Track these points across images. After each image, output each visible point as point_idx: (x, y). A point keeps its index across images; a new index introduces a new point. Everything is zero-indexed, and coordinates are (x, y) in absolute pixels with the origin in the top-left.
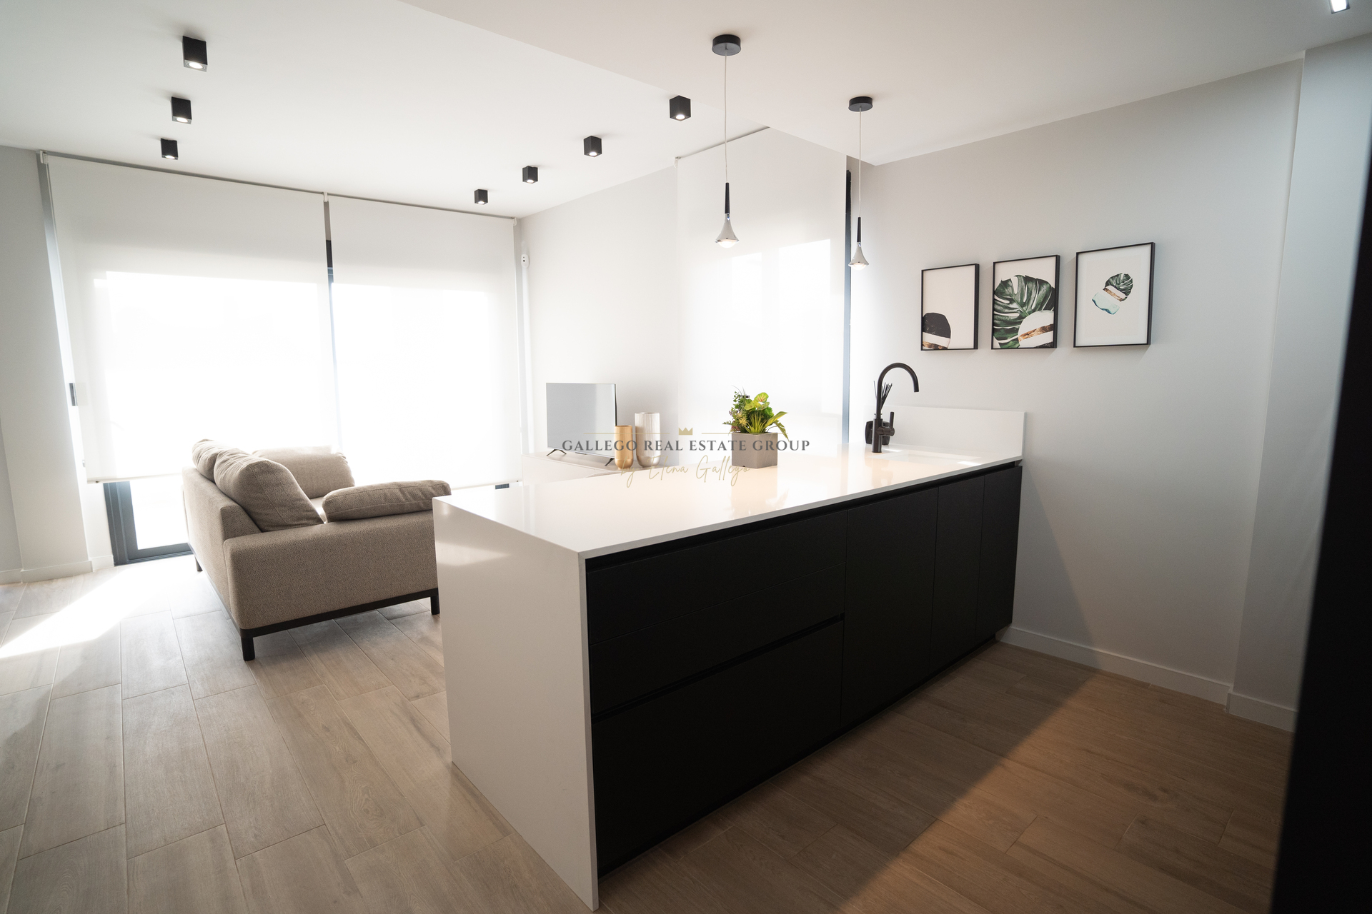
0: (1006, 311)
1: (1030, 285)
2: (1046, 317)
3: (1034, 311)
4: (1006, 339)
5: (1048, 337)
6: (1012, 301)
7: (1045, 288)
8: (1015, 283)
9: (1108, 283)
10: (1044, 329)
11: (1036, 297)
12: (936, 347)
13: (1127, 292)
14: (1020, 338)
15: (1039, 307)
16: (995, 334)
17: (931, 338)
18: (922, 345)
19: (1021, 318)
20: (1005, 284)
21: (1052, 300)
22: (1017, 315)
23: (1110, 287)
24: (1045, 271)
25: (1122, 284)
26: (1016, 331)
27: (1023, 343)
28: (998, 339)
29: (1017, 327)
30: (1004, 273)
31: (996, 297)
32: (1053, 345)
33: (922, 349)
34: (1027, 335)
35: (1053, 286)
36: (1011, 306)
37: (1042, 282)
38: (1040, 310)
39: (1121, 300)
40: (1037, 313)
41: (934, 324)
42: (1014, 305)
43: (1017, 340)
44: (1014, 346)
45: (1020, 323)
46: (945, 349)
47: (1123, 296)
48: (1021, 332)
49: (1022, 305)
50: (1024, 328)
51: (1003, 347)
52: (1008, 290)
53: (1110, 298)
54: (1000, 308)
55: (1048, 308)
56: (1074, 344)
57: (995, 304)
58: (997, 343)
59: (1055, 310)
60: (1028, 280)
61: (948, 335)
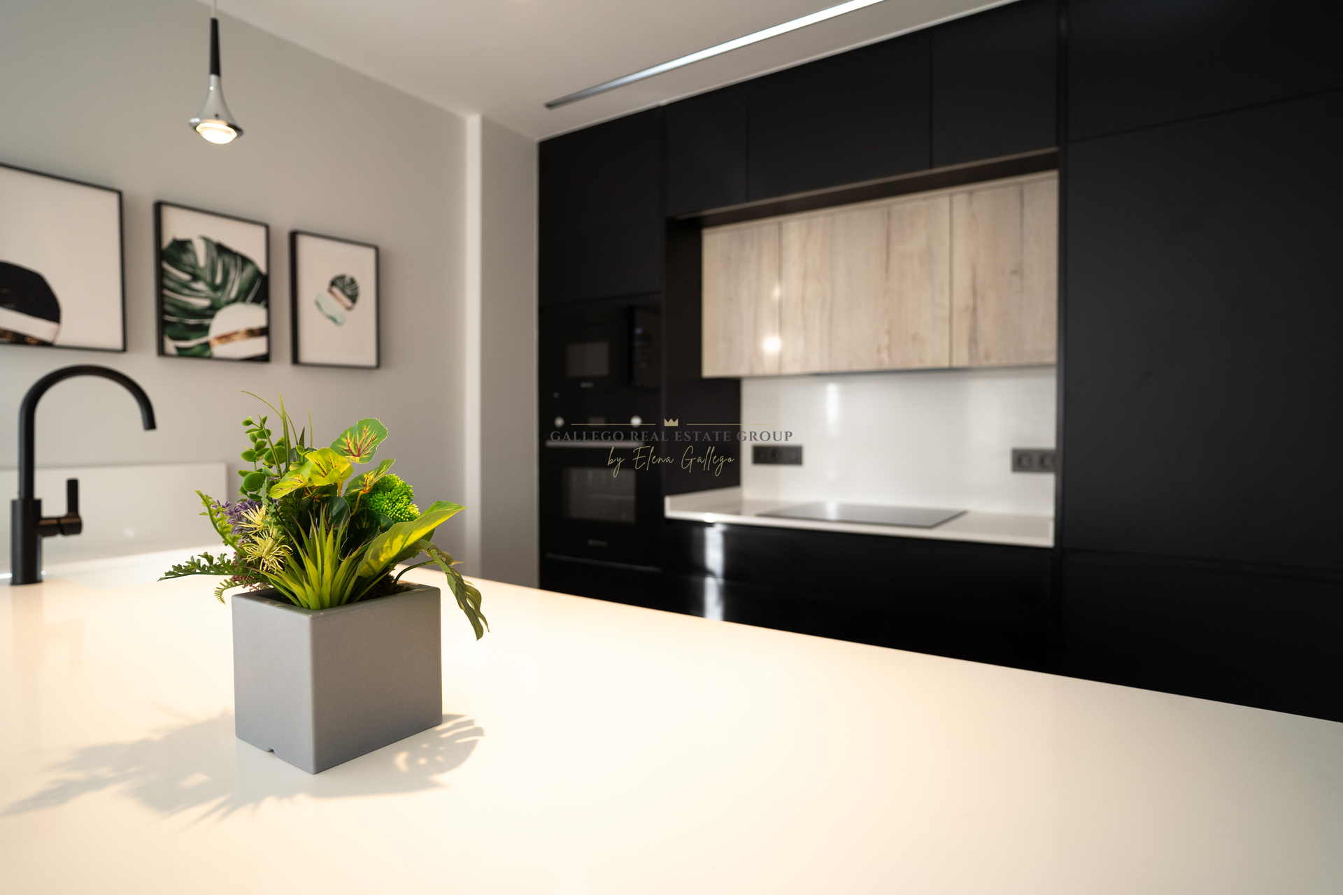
0: (187, 292)
1: (227, 259)
2: (254, 316)
3: (235, 301)
4: (186, 339)
5: (258, 346)
6: (196, 278)
7: (249, 271)
8: (200, 250)
9: (333, 283)
10: (252, 333)
11: (237, 280)
13: (353, 298)
14: (214, 342)
15: (242, 297)
16: (168, 330)
19: (212, 310)
20: (182, 246)
21: (259, 290)
22: (206, 303)
23: (335, 290)
24: (249, 243)
25: (345, 286)
26: (204, 329)
27: (219, 350)
28: (174, 338)
29: (206, 322)
30: (178, 226)
31: (166, 266)
32: (265, 359)
34: (225, 338)
35: (265, 271)
36: (194, 285)
37: (245, 261)
38: (244, 300)
39: (349, 309)
40: (239, 306)
41: (9, 286)
42: (200, 286)
43: (206, 343)
44: (203, 353)
45: (212, 316)
46: (48, 343)
47: (348, 303)
48: (214, 332)
49: (215, 288)
50: (220, 325)
51: (183, 353)
52: (187, 258)
53: (335, 303)
54: (171, 284)
55: (256, 301)
56: (295, 359)
57: (161, 274)
58: (171, 346)
59: (267, 306)
60: (221, 249)
61: (52, 317)
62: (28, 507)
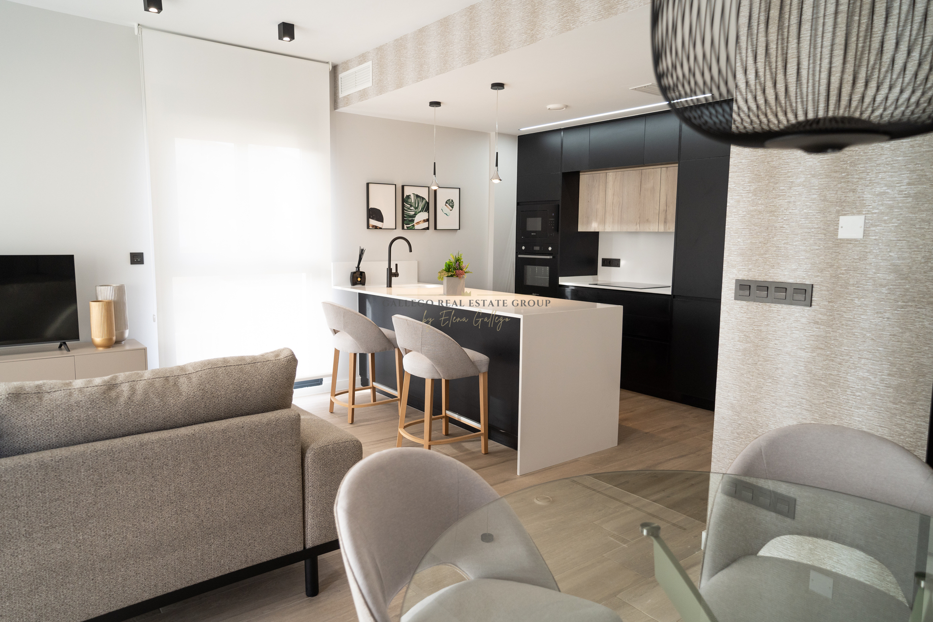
0: (409, 210)
1: (419, 199)
2: (425, 216)
3: (420, 212)
4: (409, 224)
5: (426, 225)
6: (411, 206)
7: (424, 201)
8: (412, 197)
9: (446, 203)
10: (424, 221)
11: (421, 205)
12: (376, 227)
13: (452, 207)
14: (415, 225)
15: (422, 210)
16: (405, 222)
17: (373, 222)
19: (415, 214)
20: (408, 197)
21: (426, 208)
22: (414, 213)
23: (447, 204)
24: (423, 193)
25: (450, 203)
26: (413, 221)
27: (416, 227)
28: (406, 224)
29: (414, 219)
30: (408, 191)
31: (404, 203)
32: (428, 228)
34: (418, 223)
35: (428, 201)
36: (411, 208)
37: (423, 199)
39: (451, 210)
40: (421, 213)
41: (374, 214)
42: (412, 208)
43: (414, 225)
44: (413, 228)
45: (415, 217)
46: (381, 228)
47: (451, 209)
48: (415, 222)
49: (416, 208)
50: (417, 219)
51: (408, 228)
52: (409, 200)
53: (447, 209)
54: (405, 209)
55: (426, 211)
56: (435, 228)
57: (403, 206)
58: (405, 226)
59: (428, 212)
60: (417, 196)
61: (382, 221)
62: (390, 269)
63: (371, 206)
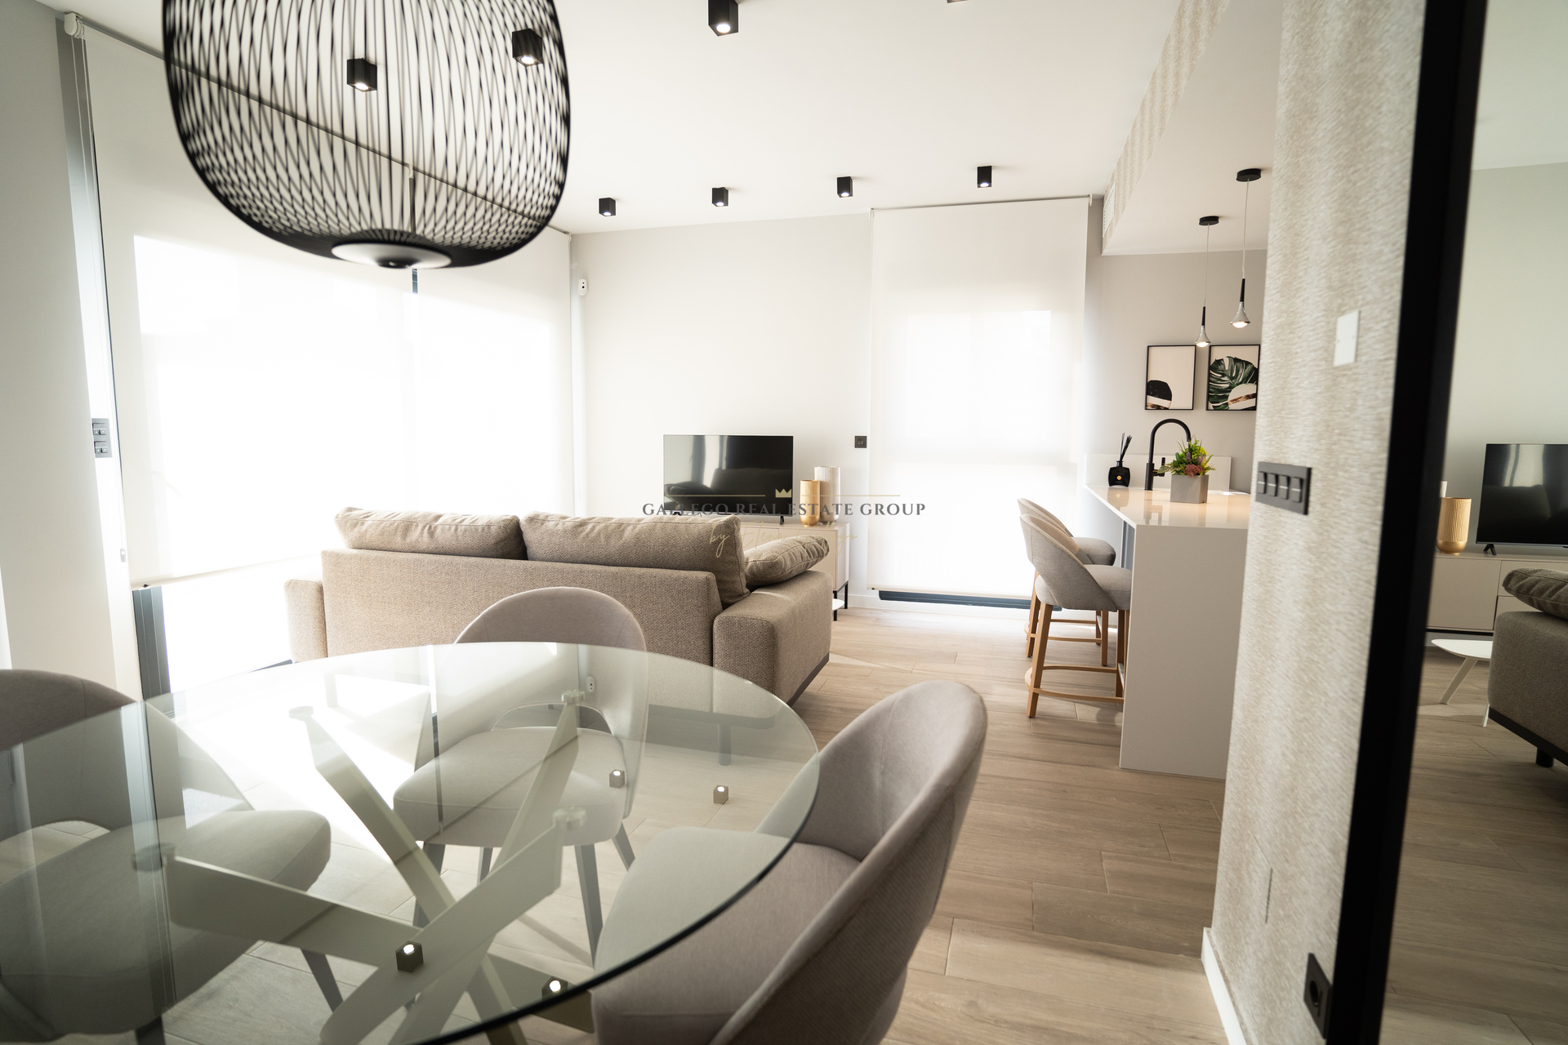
0: (1219, 382)
1: (1238, 364)
2: (1249, 389)
3: (1241, 383)
4: (1218, 403)
5: (1250, 403)
6: (1223, 375)
7: (1249, 367)
8: (1227, 362)
10: (1248, 397)
11: (1242, 374)
12: (1158, 408)
14: (1230, 403)
15: (1245, 381)
16: (1211, 399)
17: (1154, 400)
18: (1146, 406)
19: (1231, 388)
20: (1219, 362)
21: (1254, 377)
22: (1228, 385)
24: (1249, 355)
26: (1226, 397)
27: (1232, 406)
28: (1212, 403)
29: (1227, 394)
30: (1218, 354)
31: (1211, 372)
32: (1254, 409)
33: (1146, 409)
34: (1235, 400)
35: (1255, 366)
36: (1223, 379)
37: (1247, 363)
38: (1245, 383)
40: (1242, 385)
41: (1159, 389)
42: (1226, 378)
43: (1227, 403)
44: (1225, 408)
45: (1230, 391)
46: (1166, 409)
48: (1230, 398)
49: (1232, 378)
50: (1232, 395)
51: (1216, 408)
52: (1221, 367)
54: (1213, 380)
55: (1251, 382)
57: (1210, 375)
58: (1211, 406)
60: (1236, 360)
61: (1170, 399)
62: (1151, 465)
63: (1152, 378)
